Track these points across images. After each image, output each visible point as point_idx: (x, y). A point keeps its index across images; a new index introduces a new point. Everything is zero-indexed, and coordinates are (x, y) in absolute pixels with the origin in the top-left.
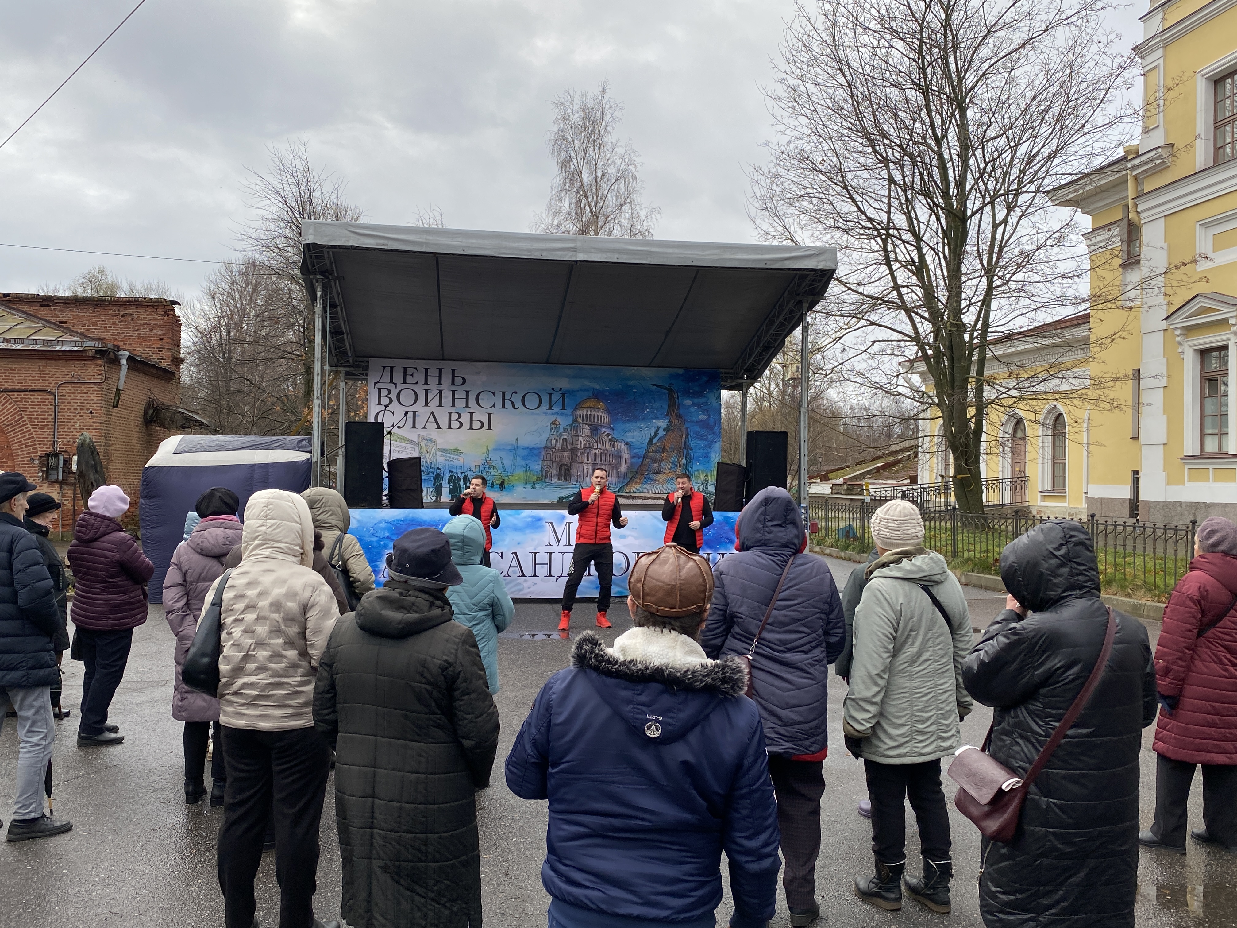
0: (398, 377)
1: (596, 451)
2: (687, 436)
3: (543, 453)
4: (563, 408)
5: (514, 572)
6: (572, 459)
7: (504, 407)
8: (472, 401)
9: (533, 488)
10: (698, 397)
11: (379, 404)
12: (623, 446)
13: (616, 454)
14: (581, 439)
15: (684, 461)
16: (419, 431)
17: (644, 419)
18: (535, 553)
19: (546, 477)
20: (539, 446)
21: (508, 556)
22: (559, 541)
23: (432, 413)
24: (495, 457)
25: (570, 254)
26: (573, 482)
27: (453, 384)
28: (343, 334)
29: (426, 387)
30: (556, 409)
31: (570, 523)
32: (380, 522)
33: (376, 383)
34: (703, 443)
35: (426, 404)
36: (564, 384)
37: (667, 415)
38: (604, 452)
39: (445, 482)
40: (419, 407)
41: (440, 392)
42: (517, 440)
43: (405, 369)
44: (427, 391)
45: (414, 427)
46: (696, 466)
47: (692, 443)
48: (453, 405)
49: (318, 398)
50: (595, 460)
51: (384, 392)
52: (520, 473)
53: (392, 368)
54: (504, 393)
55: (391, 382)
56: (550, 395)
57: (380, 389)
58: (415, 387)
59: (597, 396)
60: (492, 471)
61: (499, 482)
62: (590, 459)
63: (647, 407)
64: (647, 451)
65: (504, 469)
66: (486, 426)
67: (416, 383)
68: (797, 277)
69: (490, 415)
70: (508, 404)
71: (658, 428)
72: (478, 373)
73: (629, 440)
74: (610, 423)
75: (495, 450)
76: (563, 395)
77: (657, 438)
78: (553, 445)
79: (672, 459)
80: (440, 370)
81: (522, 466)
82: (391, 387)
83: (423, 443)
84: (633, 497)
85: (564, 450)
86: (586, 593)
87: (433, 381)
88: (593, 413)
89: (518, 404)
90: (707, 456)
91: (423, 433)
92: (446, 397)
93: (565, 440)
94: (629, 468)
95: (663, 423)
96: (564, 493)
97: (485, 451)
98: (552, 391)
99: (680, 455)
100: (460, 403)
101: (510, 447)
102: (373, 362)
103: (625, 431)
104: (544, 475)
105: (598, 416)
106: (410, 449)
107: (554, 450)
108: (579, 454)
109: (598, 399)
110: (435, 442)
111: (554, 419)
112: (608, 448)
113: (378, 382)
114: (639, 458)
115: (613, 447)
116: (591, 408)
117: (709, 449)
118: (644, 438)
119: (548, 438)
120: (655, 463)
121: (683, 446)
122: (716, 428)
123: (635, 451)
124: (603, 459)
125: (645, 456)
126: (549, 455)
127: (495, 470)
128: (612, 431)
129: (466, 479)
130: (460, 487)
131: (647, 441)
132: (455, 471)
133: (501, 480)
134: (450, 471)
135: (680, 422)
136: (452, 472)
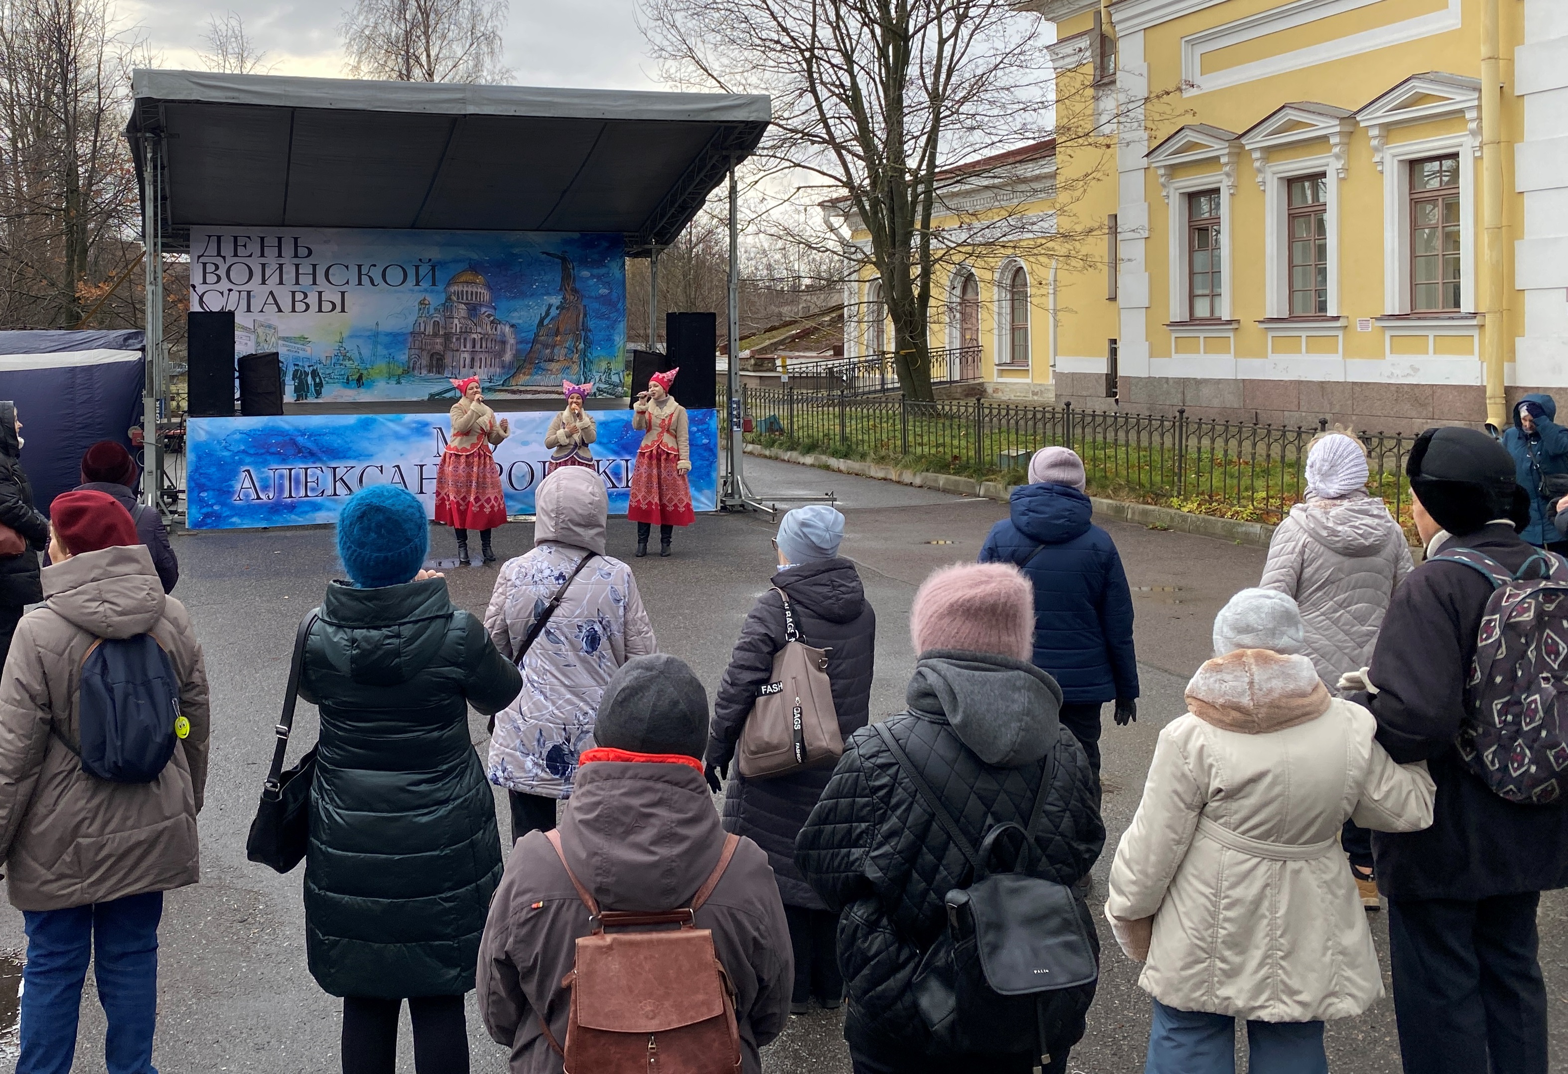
0: (227, 249)
1: (475, 336)
2: (585, 316)
3: (410, 339)
4: (434, 284)
6: (446, 347)
7: (360, 284)
8: (321, 278)
10: (598, 267)
11: (205, 282)
12: (507, 329)
13: (499, 338)
14: (456, 321)
15: (582, 346)
16: (255, 315)
17: (532, 295)
18: (422, 466)
19: (414, 369)
20: (404, 331)
23: (271, 293)
24: (349, 346)
25: (459, 106)
26: (447, 374)
27: (296, 256)
28: (166, 199)
29: (263, 260)
30: (424, 285)
32: (234, 433)
33: (199, 257)
34: (604, 323)
35: (264, 282)
36: (435, 254)
38: (485, 337)
39: (288, 379)
40: (254, 285)
41: (281, 266)
42: (377, 324)
43: (236, 238)
44: (263, 265)
45: (249, 310)
46: (597, 351)
47: (591, 324)
48: (297, 283)
49: (150, 283)
50: (474, 347)
51: (210, 268)
52: (381, 365)
53: (219, 238)
54: (360, 266)
55: (219, 254)
56: (417, 267)
57: (204, 264)
58: (248, 261)
59: (475, 268)
60: (347, 363)
61: (356, 377)
62: (468, 345)
63: (536, 281)
64: (537, 335)
65: (362, 361)
66: (339, 308)
67: (250, 256)
68: (721, 130)
69: (343, 293)
70: (365, 280)
71: (550, 306)
72: (326, 242)
73: (514, 322)
74: (491, 301)
75: (351, 337)
76: (433, 268)
77: (549, 318)
78: (422, 329)
79: (568, 344)
80: (280, 239)
81: (384, 356)
82: (219, 261)
83: (260, 331)
84: (521, 392)
85: (435, 335)
87: (271, 253)
88: (470, 289)
89: (378, 279)
90: (610, 340)
91: (261, 318)
92: (288, 273)
93: (437, 324)
94: (515, 356)
95: (556, 300)
96: (436, 388)
97: (338, 339)
98: (419, 263)
99: (577, 338)
100: (305, 280)
101: (368, 333)
102: (195, 230)
103: (510, 311)
104: (411, 367)
105: (476, 293)
106: (244, 338)
107: (423, 336)
108: (454, 340)
109: (476, 272)
110: (275, 329)
111: (422, 298)
112: (490, 332)
113: (202, 255)
114: (527, 343)
115: (496, 330)
116: (467, 283)
117: (612, 331)
118: (533, 318)
119: (416, 321)
120: (547, 349)
121: (581, 328)
122: (620, 305)
123: (522, 335)
124: (484, 345)
125: (535, 341)
126: (417, 342)
127: (351, 362)
128: (494, 311)
129: (315, 374)
130: (308, 384)
131: (537, 321)
132: (300, 364)
133: (358, 375)
134: (295, 365)
135: (576, 299)
136: (297, 365)
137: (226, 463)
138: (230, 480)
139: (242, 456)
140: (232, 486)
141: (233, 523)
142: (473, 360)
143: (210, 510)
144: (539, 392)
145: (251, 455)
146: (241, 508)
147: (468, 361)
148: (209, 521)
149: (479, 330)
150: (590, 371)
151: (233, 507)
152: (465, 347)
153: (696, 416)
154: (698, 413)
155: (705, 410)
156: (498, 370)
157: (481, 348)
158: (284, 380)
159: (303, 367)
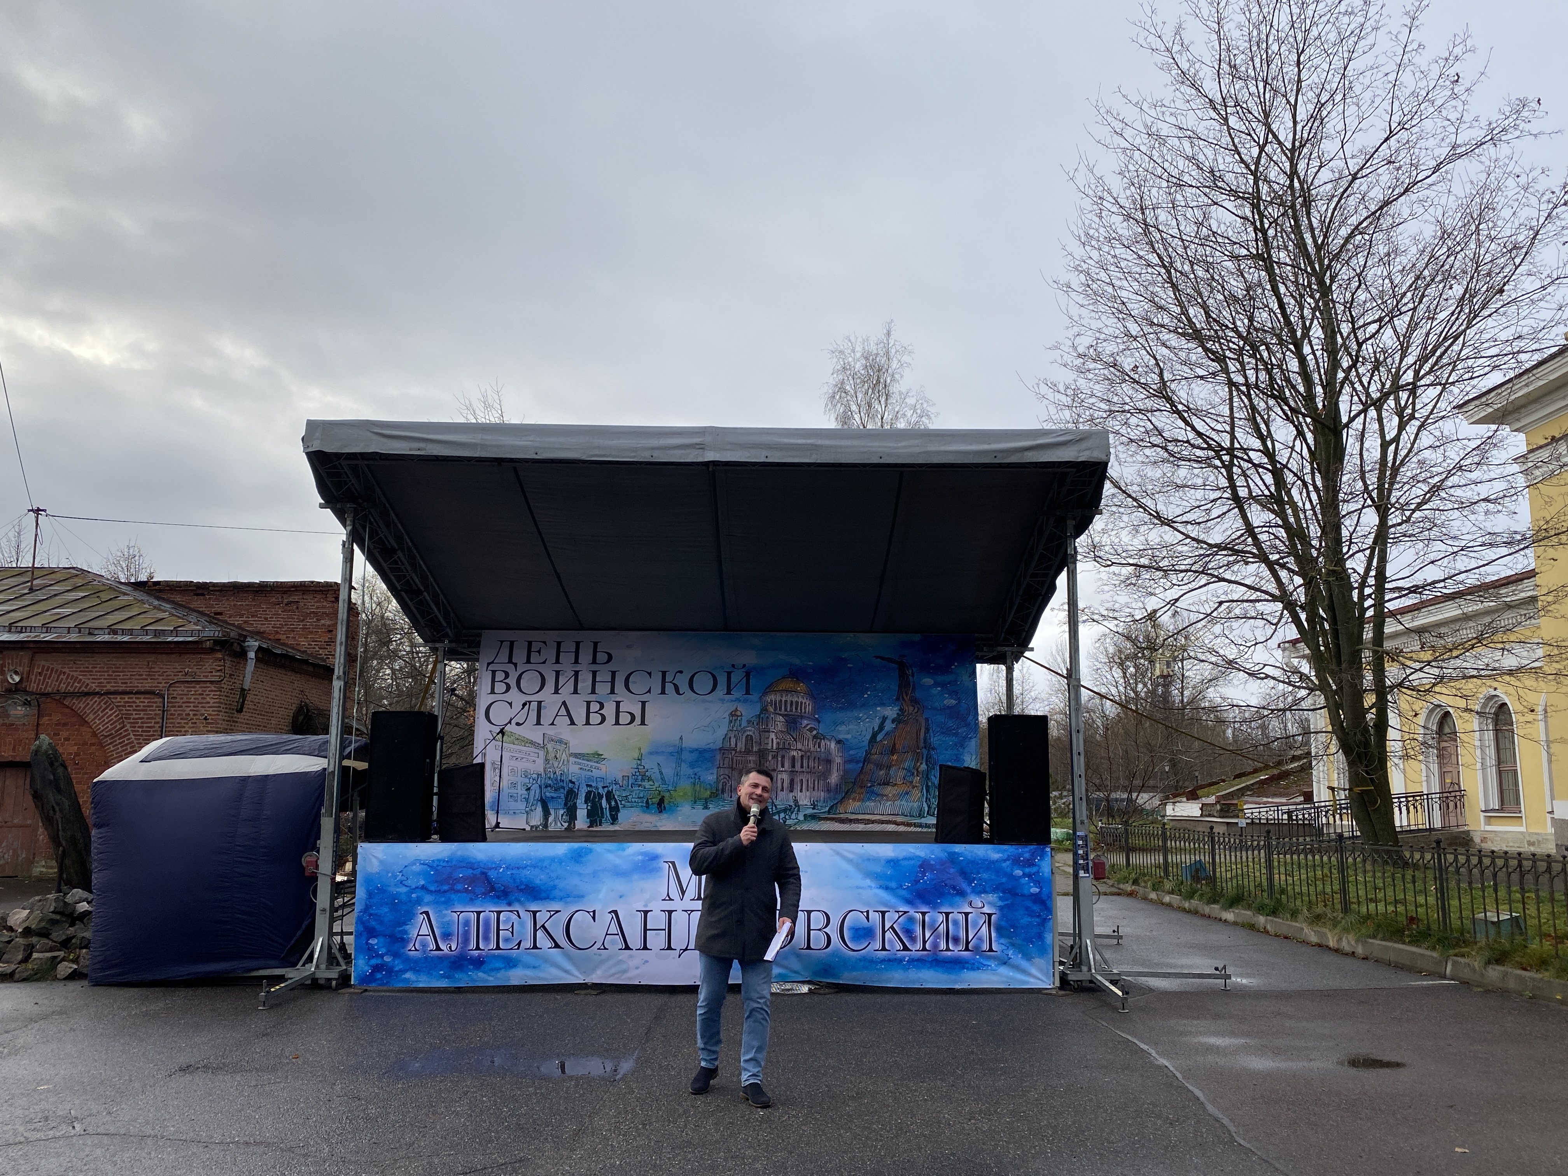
0: (520, 656)
1: (795, 753)
2: (927, 730)
3: (719, 757)
4: (748, 693)
5: (613, 942)
7: (663, 692)
8: (620, 686)
9: (705, 808)
10: (943, 674)
11: (493, 692)
12: (833, 745)
13: (823, 755)
14: (772, 736)
15: (924, 767)
16: (546, 729)
17: (863, 706)
18: (646, 913)
19: (723, 791)
20: (712, 746)
21: (605, 917)
22: (683, 893)
23: (564, 703)
24: (649, 764)
25: (695, 452)
27: (594, 662)
29: (558, 667)
30: (737, 693)
32: (413, 863)
33: (489, 664)
34: (951, 741)
35: (556, 692)
36: (749, 658)
37: (897, 699)
39: (580, 802)
40: (546, 695)
41: (576, 673)
42: (681, 738)
43: (530, 644)
44: (558, 673)
45: (538, 723)
47: (935, 740)
48: (593, 692)
50: (793, 766)
51: (500, 676)
52: (685, 786)
53: (512, 643)
54: (664, 674)
55: (510, 661)
56: (729, 674)
57: (494, 673)
58: (541, 668)
59: (796, 674)
60: (647, 784)
61: (656, 800)
62: (787, 764)
63: (867, 689)
64: (868, 753)
65: (664, 781)
66: (638, 720)
67: (544, 663)
69: (644, 703)
70: (669, 687)
71: (884, 719)
72: (629, 647)
73: (841, 737)
74: (815, 711)
75: (651, 753)
76: (748, 675)
77: (883, 733)
78: (733, 745)
79: (906, 765)
80: (578, 644)
81: (689, 777)
82: (510, 668)
83: (549, 747)
84: (851, 821)
85: (748, 752)
87: (567, 659)
89: (684, 687)
90: (958, 760)
91: (551, 731)
92: (584, 681)
93: (749, 739)
94: (843, 777)
95: (891, 712)
97: (636, 755)
98: (732, 669)
99: (917, 758)
100: (603, 689)
101: (670, 750)
102: (486, 634)
103: (836, 724)
104: (720, 787)
105: (797, 703)
106: (532, 754)
107: (733, 752)
108: (770, 758)
109: (798, 679)
110: (566, 744)
111: (734, 708)
112: (812, 749)
113: (492, 662)
114: (857, 762)
115: (819, 747)
116: (787, 691)
117: (961, 750)
118: (864, 733)
119: (726, 735)
120: (881, 769)
121: (922, 744)
122: (971, 718)
123: (851, 752)
124: (805, 764)
125: (866, 760)
126: (727, 760)
127: (651, 783)
128: (817, 724)
129: (610, 796)
130: (602, 808)
131: (868, 737)
132: (594, 784)
133: (659, 797)
134: (588, 786)
135: (916, 710)
136: (590, 786)
137: (400, 902)
138: (405, 924)
139: (421, 893)
140: (406, 932)
141: (407, 980)
142: (792, 782)
143: (379, 961)
144: (873, 822)
145: (430, 892)
146: (416, 961)
147: (786, 784)
148: (379, 976)
150: (935, 797)
151: (408, 960)
152: (783, 766)
153: (1021, 855)
154: (1025, 851)
155: (1032, 847)
156: (822, 794)
157: (802, 767)
158: (575, 803)
159: (597, 788)
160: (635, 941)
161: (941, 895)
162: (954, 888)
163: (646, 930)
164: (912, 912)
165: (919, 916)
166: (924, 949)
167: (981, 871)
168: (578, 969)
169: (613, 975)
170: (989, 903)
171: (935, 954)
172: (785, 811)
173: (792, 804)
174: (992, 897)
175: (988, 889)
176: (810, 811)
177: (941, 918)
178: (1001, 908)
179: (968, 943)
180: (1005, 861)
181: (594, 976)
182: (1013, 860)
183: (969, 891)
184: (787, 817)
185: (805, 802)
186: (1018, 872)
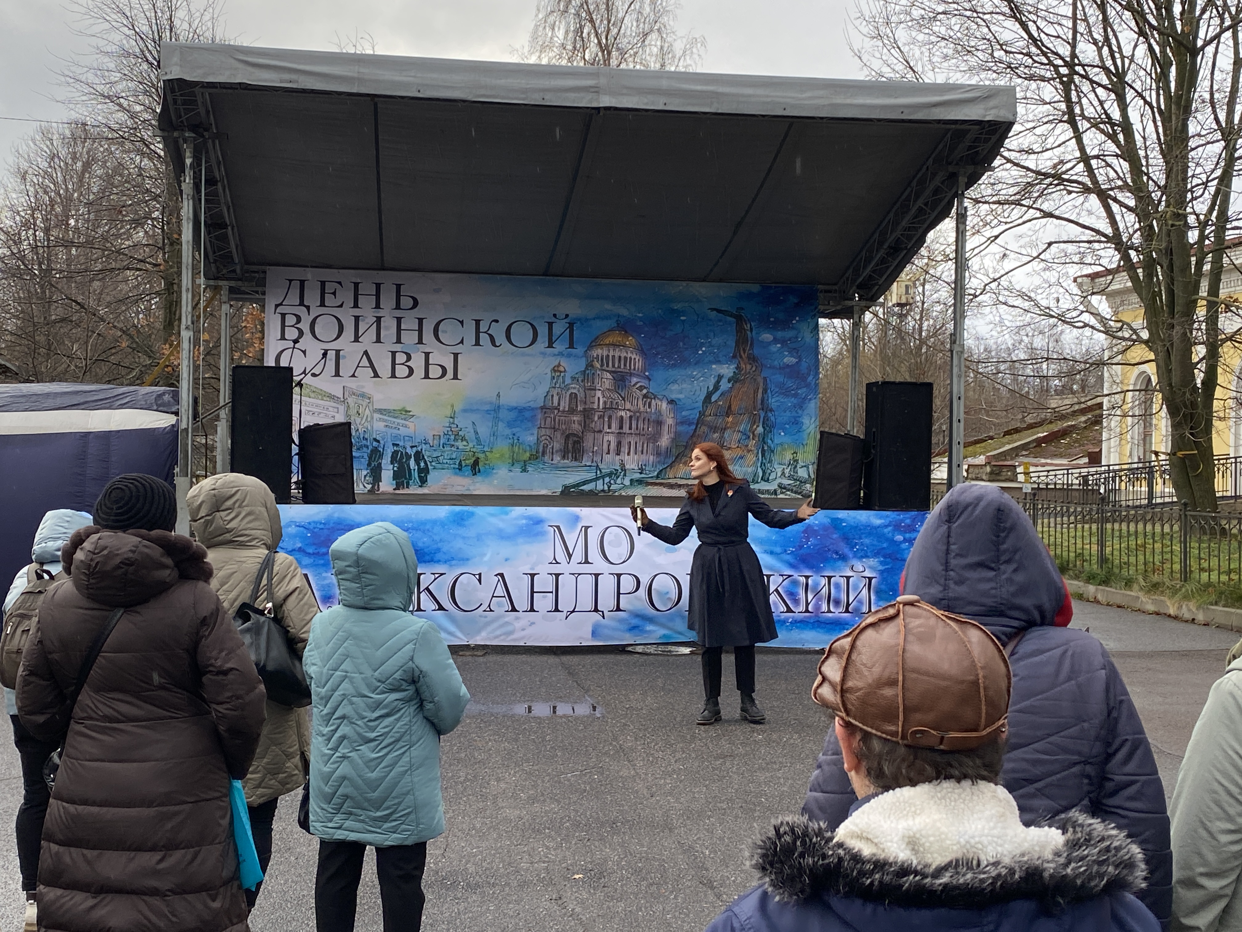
0: (312, 298)
1: (623, 413)
2: (765, 391)
3: (540, 416)
4: (571, 346)
5: (499, 605)
6: (585, 426)
7: (477, 343)
8: (428, 335)
9: (524, 470)
10: (783, 329)
11: (283, 338)
12: (664, 405)
13: (653, 417)
14: (599, 394)
15: (760, 430)
16: (346, 381)
17: (697, 363)
18: (533, 576)
19: (544, 453)
20: (532, 404)
21: (491, 580)
22: (570, 556)
23: (366, 353)
24: (464, 422)
25: (591, 96)
26: (586, 461)
27: (398, 307)
28: (225, 226)
29: (357, 312)
30: (559, 347)
31: (587, 528)
33: (277, 306)
34: (790, 402)
35: (357, 339)
36: (572, 308)
37: (734, 357)
38: (635, 416)
39: (386, 462)
40: (345, 343)
41: (379, 320)
42: (498, 395)
43: (323, 283)
44: (357, 318)
45: (337, 374)
46: (780, 437)
47: (773, 401)
48: (399, 341)
49: (187, 328)
50: (621, 427)
51: (291, 320)
52: (502, 447)
53: (302, 283)
54: (478, 322)
55: (302, 304)
56: (550, 324)
57: (283, 316)
58: (338, 312)
59: (624, 326)
60: (460, 444)
61: (470, 462)
62: (613, 425)
63: (702, 345)
64: (702, 414)
65: (479, 441)
66: (450, 374)
67: (341, 306)
68: (950, 133)
69: (456, 355)
70: (484, 339)
72: (437, 291)
73: (674, 396)
74: (644, 369)
75: (465, 411)
76: (571, 325)
77: (718, 393)
78: (556, 403)
79: (741, 427)
80: (378, 286)
81: (507, 437)
82: (301, 312)
83: (351, 400)
84: (680, 486)
85: (572, 411)
86: (613, 638)
87: (367, 303)
88: (617, 354)
89: (501, 338)
90: (796, 422)
91: (352, 384)
92: (387, 328)
93: (574, 397)
94: (673, 440)
95: (727, 370)
96: (572, 478)
97: (448, 412)
98: (553, 319)
99: (754, 420)
100: (409, 338)
101: (487, 407)
102: (272, 272)
103: (668, 382)
104: (541, 450)
105: (626, 358)
106: (331, 409)
107: (556, 411)
108: (596, 418)
109: (626, 332)
110: (369, 398)
111: (556, 363)
112: (642, 409)
113: (281, 304)
114: (690, 424)
115: (650, 407)
116: (615, 346)
117: (800, 412)
118: (698, 393)
119: (548, 392)
120: (714, 432)
121: (759, 406)
122: (810, 378)
123: (684, 413)
124: (634, 426)
125: (699, 422)
126: (549, 419)
127: (465, 443)
128: (647, 382)
129: (419, 456)
130: (410, 470)
131: (702, 397)
132: (401, 444)
133: (474, 459)
134: (394, 444)
135: (754, 369)
136: (397, 445)
142: (619, 444)
147: (613, 446)
149: (628, 406)
150: (770, 461)
152: (610, 427)
153: (902, 521)
154: (905, 517)
155: (913, 513)
156: (651, 458)
157: (630, 428)
158: (380, 464)
159: (405, 448)
160: (522, 603)
161: (825, 560)
162: (837, 553)
163: (533, 592)
164: (796, 575)
165: (803, 580)
166: (807, 611)
167: (863, 536)
168: (462, 631)
169: (497, 637)
170: (871, 567)
171: (817, 616)
172: (610, 475)
173: (618, 468)
174: (873, 562)
175: (869, 554)
176: (637, 476)
177: (824, 581)
178: (882, 572)
179: (848, 605)
180: (886, 526)
181: (478, 638)
182: (895, 526)
183: (851, 556)
184: (612, 482)
185: (632, 467)
186: (899, 538)
